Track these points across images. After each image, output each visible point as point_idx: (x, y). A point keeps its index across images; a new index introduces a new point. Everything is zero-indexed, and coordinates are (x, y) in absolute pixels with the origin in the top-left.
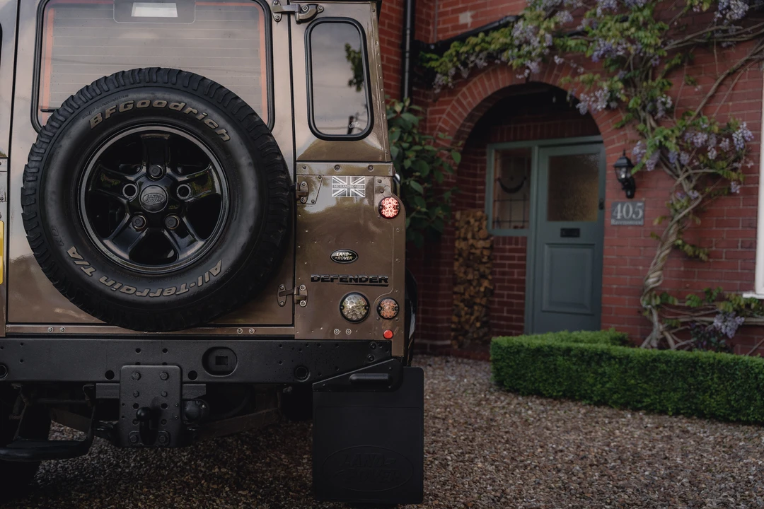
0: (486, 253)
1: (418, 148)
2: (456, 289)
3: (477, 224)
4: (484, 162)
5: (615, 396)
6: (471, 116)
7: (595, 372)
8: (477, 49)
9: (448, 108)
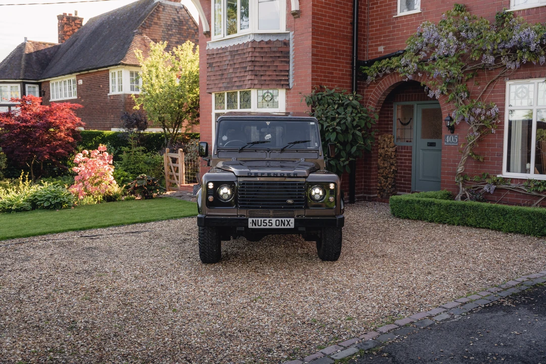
0: (393, 154)
1: (360, 115)
2: (379, 171)
3: (389, 140)
4: (392, 111)
5: (436, 219)
6: (384, 94)
7: (429, 210)
8: (385, 66)
9: (374, 90)
